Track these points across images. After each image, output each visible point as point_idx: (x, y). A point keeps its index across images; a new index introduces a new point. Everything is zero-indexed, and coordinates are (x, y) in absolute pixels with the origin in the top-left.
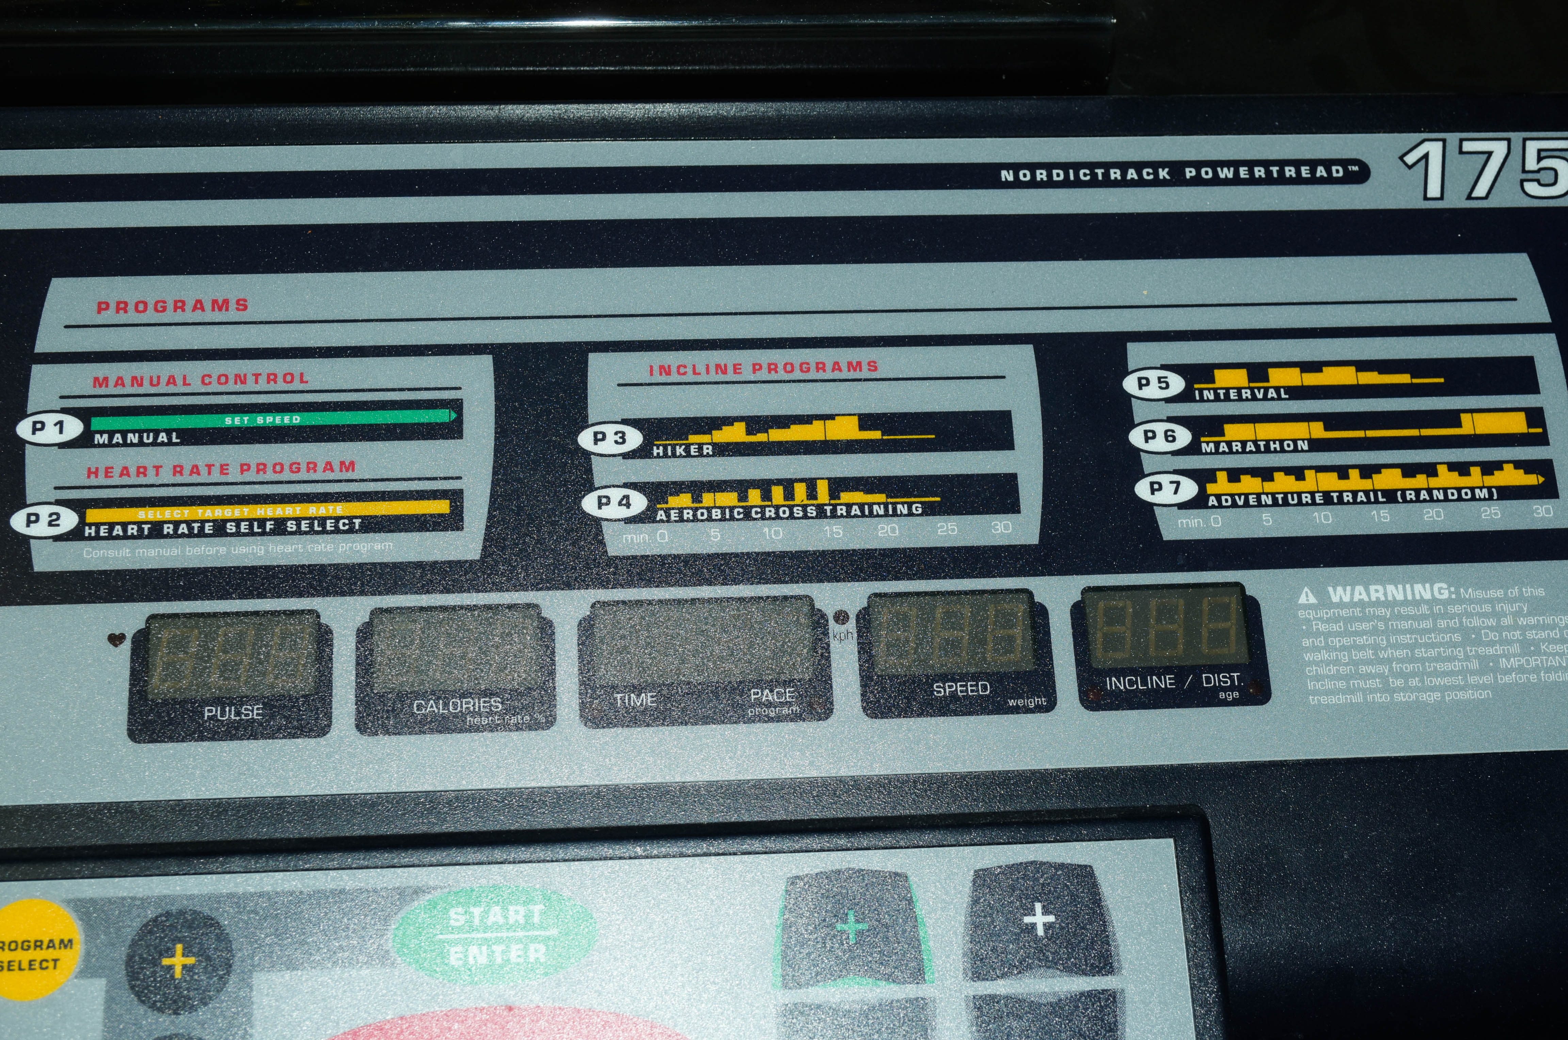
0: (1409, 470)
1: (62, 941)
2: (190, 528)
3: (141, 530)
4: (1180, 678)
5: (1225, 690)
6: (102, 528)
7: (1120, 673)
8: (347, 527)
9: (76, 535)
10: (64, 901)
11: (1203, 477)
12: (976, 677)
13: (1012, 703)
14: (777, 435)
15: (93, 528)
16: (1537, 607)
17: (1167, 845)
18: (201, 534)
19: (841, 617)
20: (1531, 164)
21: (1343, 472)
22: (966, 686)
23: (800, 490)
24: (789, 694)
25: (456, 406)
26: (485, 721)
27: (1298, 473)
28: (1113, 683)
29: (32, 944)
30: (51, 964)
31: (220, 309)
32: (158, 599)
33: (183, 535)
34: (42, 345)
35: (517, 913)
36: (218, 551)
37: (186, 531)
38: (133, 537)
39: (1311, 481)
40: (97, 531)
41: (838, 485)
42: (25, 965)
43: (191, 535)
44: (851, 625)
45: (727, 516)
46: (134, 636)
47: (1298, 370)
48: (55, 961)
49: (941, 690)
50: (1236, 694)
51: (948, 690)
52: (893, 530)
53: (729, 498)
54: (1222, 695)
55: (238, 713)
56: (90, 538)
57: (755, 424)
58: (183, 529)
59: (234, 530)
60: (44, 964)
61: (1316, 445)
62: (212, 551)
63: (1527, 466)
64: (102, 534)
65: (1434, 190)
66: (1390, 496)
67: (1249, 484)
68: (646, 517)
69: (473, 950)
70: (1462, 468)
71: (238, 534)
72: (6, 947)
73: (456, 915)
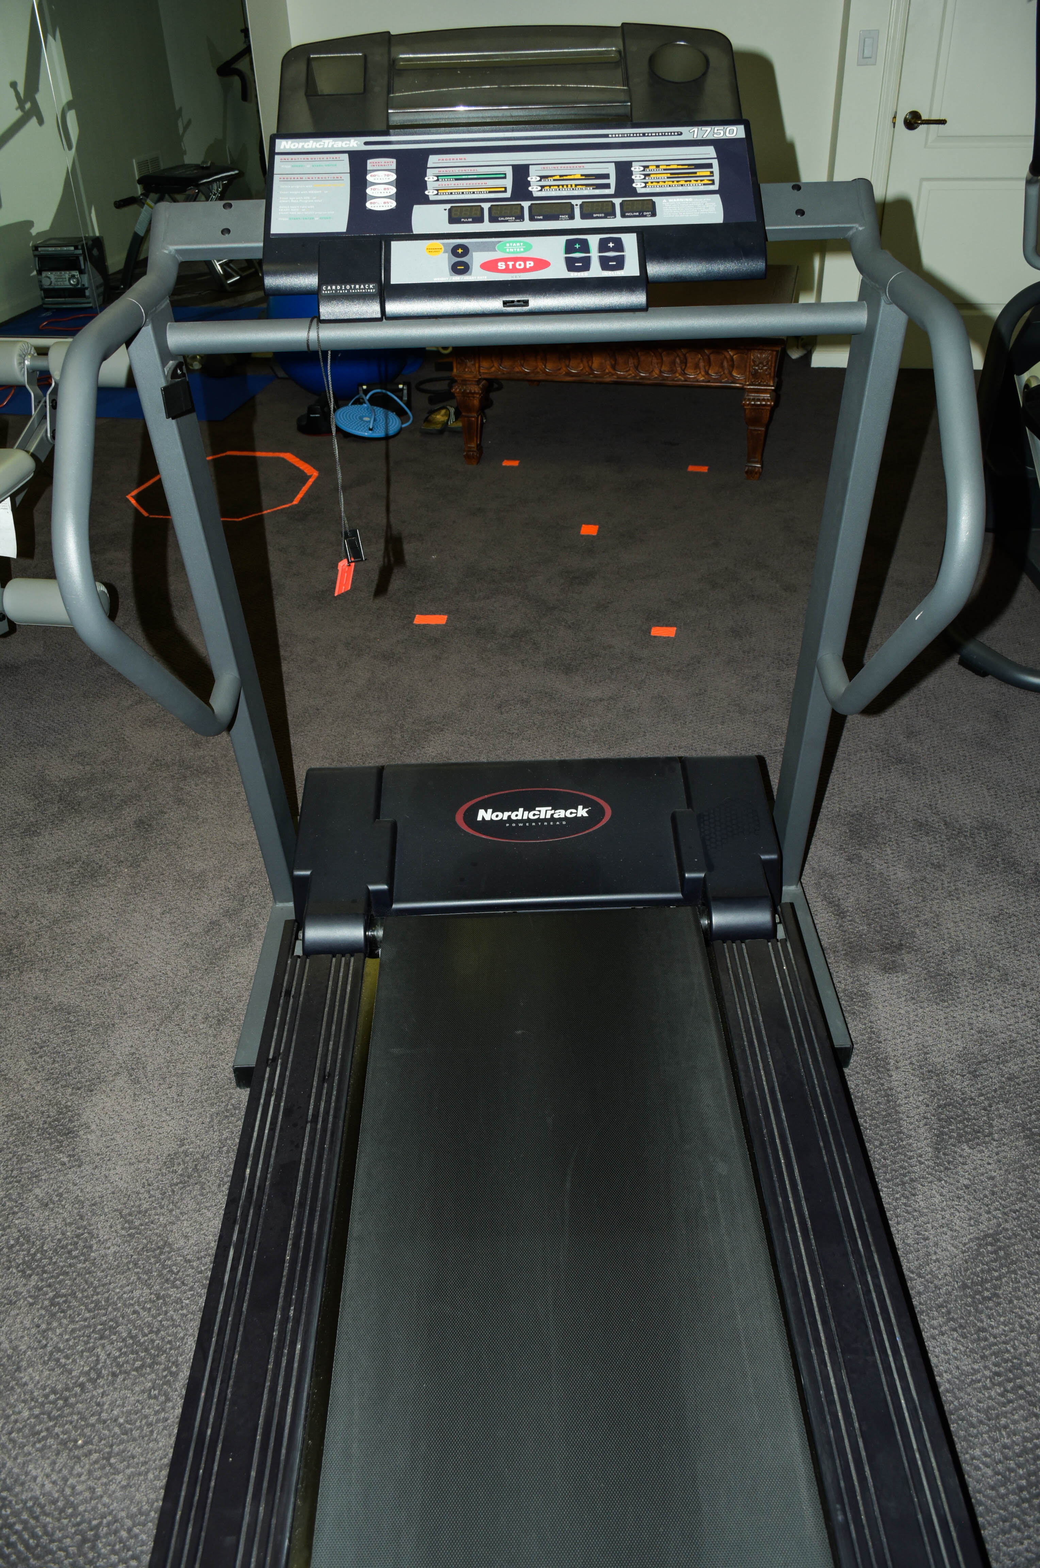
0: (686, 181)
1: (440, 248)
2: (458, 193)
3: (449, 193)
4: (640, 213)
7: (628, 212)
8: (486, 193)
9: (437, 194)
11: (646, 183)
13: (608, 217)
14: (565, 178)
15: (440, 193)
16: (709, 202)
17: (635, 236)
18: (460, 194)
19: (577, 205)
20: (716, 131)
21: (673, 182)
22: (600, 215)
23: (569, 186)
24: (567, 216)
25: (505, 174)
26: (512, 221)
27: (665, 182)
28: (627, 214)
29: (434, 249)
31: (461, 160)
32: (452, 203)
33: (456, 194)
34: (429, 166)
35: (519, 245)
38: (447, 194)
39: (667, 183)
41: (576, 185)
42: (434, 252)
44: (579, 206)
45: (556, 190)
46: (448, 209)
47: (665, 166)
48: (439, 250)
49: (595, 215)
50: (650, 215)
52: (587, 192)
53: (556, 187)
54: (647, 216)
55: (468, 220)
56: (439, 195)
57: (561, 176)
60: (437, 251)
61: (668, 178)
62: (461, 196)
63: (709, 180)
64: (442, 194)
66: (682, 185)
67: (655, 184)
68: (541, 190)
71: (466, 194)
72: (430, 250)
73: (508, 245)
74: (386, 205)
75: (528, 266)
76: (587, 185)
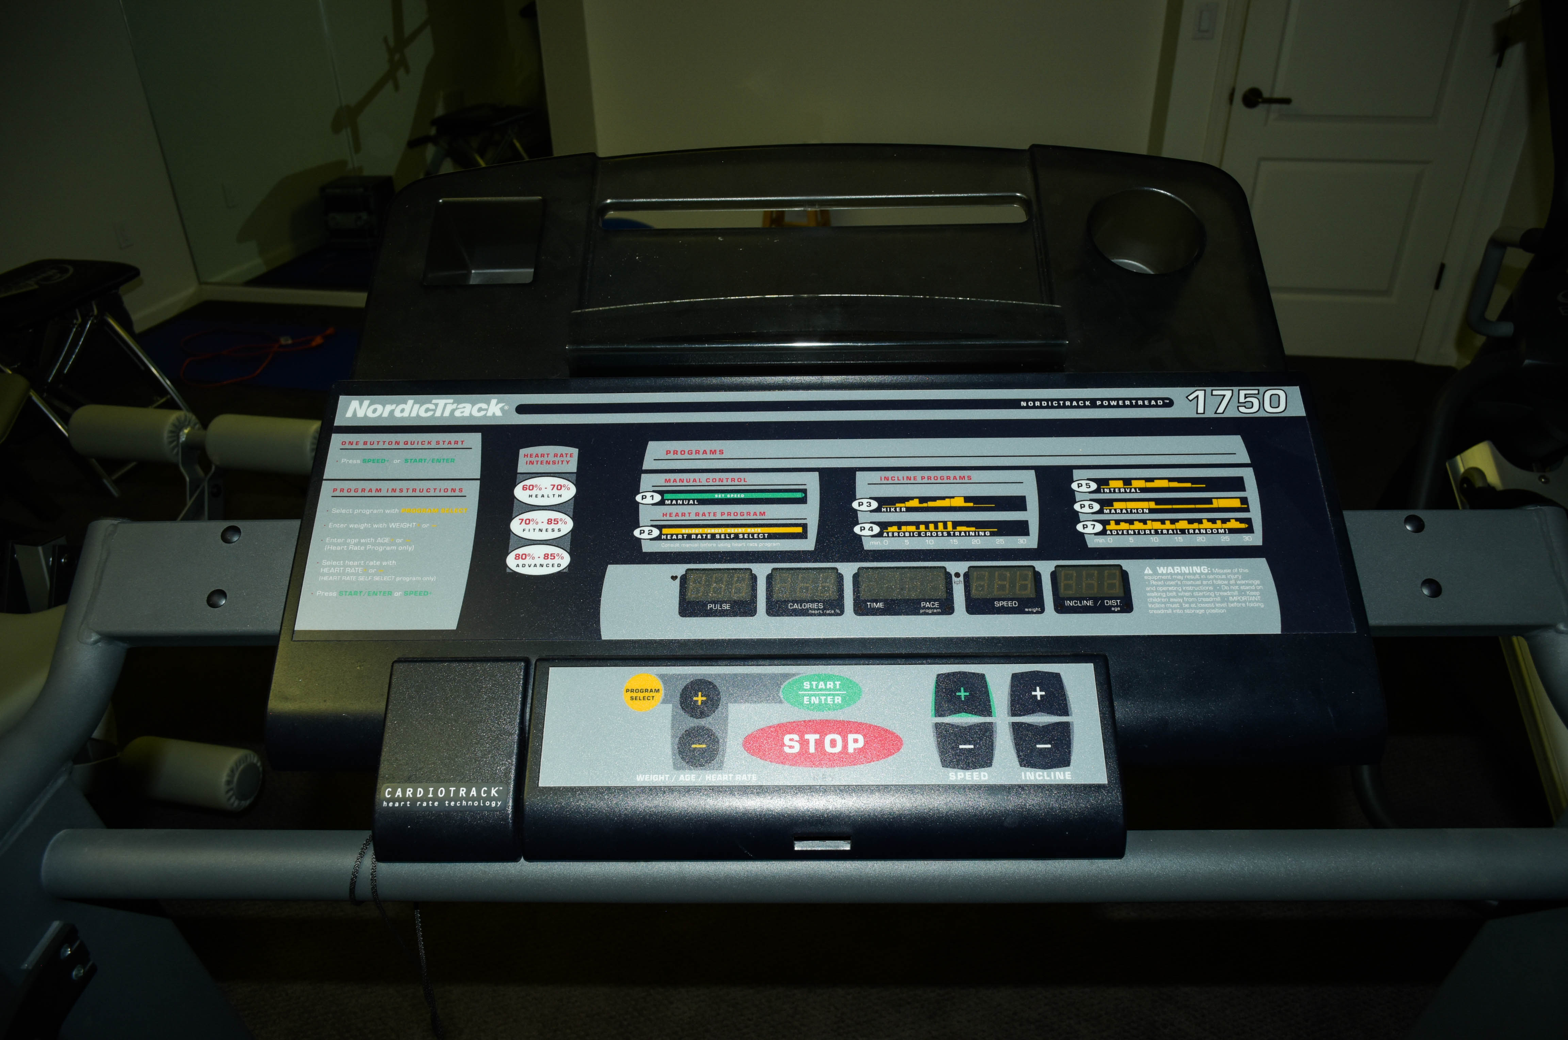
0: (1191, 521)
1: (655, 690)
2: (702, 536)
3: (683, 537)
4: (1095, 602)
5: (1114, 607)
6: (668, 536)
7: (1071, 599)
8: (762, 537)
9: (658, 538)
10: (656, 675)
11: (1105, 523)
12: (1012, 600)
13: (1026, 610)
14: (931, 504)
15: (665, 536)
16: (1245, 577)
17: (1091, 666)
18: (706, 538)
19: (957, 575)
20: (1242, 400)
21: (1163, 522)
22: (1008, 603)
23: (941, 525)
24: (936, 604)
25: (805, 491)
26: (816, 612)
27: (1144, 522)
28: (1068, 603)
29: (644, 690)
30: (651, 698)
31: (713, 454)
32: (690, 563)
33: (699, 539)
34: (645, 467)
35: (830, 685)
36: (713, 545)
37: (700, 538)
38: (680, 539)
39: (1150, 525)
40: (667, 537)
41: (956, 524)
42: (642, 698)
43: (702, 539)
44: (961, 578)
45: (912, 535)
46: (681, 577)
47: (1144, 481)
48: (653, 697)
49: (998, 604)
50: (1119, 609)
51: (1000, 604)
52: (978, 542)
53: (912, 528)
54: (1113, 609)
55: (721, 607)
56: (664, 539)
57: (923, 500)
58: (699, 537)
59: (719, 537)
60: (649, 698)
61: (1152, 511)
62: (710, 545)
63: (1241, 520)
64: (668, 538)
65: (1201, 410)
66: (1183, 531)
67: (1124, 526)
68: (880, 535)
69: (813, 698)
70: (1213, 521)
71: (720, 539)
72: (634, 691)
73: (806, 685)
74: (550, 561)
75: (851, 748)
76: (980, 525)
